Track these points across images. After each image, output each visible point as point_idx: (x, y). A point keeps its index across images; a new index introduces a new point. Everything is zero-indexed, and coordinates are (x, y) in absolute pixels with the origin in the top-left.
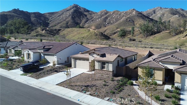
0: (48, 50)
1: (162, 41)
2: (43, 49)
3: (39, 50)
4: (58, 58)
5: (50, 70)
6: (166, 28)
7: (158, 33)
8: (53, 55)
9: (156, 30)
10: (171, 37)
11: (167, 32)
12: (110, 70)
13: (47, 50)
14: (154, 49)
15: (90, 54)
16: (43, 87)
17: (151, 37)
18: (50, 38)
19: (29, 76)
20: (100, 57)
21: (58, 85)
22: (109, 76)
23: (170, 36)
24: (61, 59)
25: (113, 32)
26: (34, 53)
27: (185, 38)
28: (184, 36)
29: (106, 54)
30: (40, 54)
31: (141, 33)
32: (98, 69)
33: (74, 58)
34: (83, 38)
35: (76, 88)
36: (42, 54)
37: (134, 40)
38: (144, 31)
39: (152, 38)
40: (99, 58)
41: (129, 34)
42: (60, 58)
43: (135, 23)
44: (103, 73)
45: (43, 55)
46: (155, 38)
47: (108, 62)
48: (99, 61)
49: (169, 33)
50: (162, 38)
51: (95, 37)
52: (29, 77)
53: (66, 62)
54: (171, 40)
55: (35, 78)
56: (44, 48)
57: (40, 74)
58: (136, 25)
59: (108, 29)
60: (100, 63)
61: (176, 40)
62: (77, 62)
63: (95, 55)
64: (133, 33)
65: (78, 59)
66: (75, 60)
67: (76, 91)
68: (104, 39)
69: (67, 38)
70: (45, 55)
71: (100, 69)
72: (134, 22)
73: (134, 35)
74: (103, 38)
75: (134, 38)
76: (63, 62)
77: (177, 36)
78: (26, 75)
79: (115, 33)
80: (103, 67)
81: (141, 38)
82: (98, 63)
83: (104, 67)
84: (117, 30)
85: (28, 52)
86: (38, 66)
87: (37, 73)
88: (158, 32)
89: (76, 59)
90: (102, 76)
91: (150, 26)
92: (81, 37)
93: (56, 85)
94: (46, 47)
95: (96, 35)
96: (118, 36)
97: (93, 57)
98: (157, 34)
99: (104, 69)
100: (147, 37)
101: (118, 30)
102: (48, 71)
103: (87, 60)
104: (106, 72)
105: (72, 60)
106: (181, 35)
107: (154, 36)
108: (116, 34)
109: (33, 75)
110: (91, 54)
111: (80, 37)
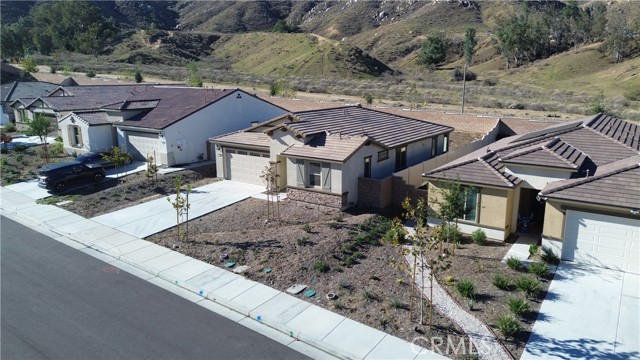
0: (140, 115)
1: (570, 81)
2: (124, 113)
3: (110, 114)
4: (170, 146)
5: (141, 187)
6: (589, 34)
7: (560, 50)
8: (154, 135)
9: (554, 38)
10: (603, 67)
11: (591, 46)
12: (333, 192)
13: (136, 115)
14: (528, 111)
15: (270, 134)
16: (100, 245)
17: (534, 67)
18: (174, 70)
19: (63, 207)
20: (306, 144)
21: (151, 240)
22: (331, 209)
23: (603, 61)
24: (184, 147)
25: (401, 45)
26: (90, 125)
29: (328, 134)
30: (113, 127)
31: (499, 52)
32: (295, 185)
33: (222, 146)
34: (291, 68)
35: (205, 251)
36: (118, 130)
37: (471, 77)
38: (512, 43)
40: (300, 148)
41: (458, 56)
42: (179, 143)
43: (485, 13)
44: (313, 201)
45: (121, 133)
46: (548, 71)
47: (328, 164)
48: (299, 161)
49: (601, 50)
50: (572, 71)
51: (333, 67)
52: (61, 210)
53: (201, 157)
54: (603, 77)
55: (80, 214)
56: (124, 108)
57: (104, 198)
58: (485, 22)
59: (384, 35)
60: (302, 167)
61: (622, 76)
62: (232, 160)
63: (288, 139)
64: (471, 52)
65: (237, 151)
66: (227, 151)
67: (205, 260)
68: (364, 72)
69: (236, 68)
70: (128, 132)
71: (303, 187)
72: (478, 7)
73: (474, 58)
74: (362, 68)
75: (473, 69)
76: (192, 157)
77: (627, 64)
78: (53, 203)
79: (408, 51)
80: (312, 181)
81: (497, 71)
82: (295, 166)
83: (316, 179)
84: (415, 41)
85: (73, 121)
86: (100, 173)
87: (92, 196)
88: (562, 47)
89: (230, 149)
90: (308, 212)
91: (535, 23)
92: (285, 66)
93: (145, 239)
94: (132, 106)
95: (337, 59)
96: (419, 63)
97: (283, 143)
98: (557, 56)
99: (316, 187)
100: (518, 66)
101: (419, 40)
102: (130, 190)
103: (264, 152)
104: (323, 196)
105: (218, 153)
107: (544, 62)
108: (412, 55)
109: (78, 203)
110: (274, 133)
111: (280, 65)
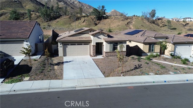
10: (72, 23)
11: (67, 17)
12: (123, 51)
27: (84, 24)
28: (83, 21)
32: (109, 51)
39: (55, 23)
40: (107, 38)
42: (32, 45)
46: (59, 23)
48: (110, 42)
49: (69, 18)
60: (112, 45)
61: (78, 25)
62: (67, 48)
63: (101, 36)
66: (65, 45)
71: (112, 51)
73: (31, 19)
83: (116, 48)
88: (59, 16)
93: (105, 77)
97: (99, 38)
98: (59, 19)
99: (116, 51)
100: (47, 22)
106: (80, 21)
107: (56, 21)
110: (95, 35)
